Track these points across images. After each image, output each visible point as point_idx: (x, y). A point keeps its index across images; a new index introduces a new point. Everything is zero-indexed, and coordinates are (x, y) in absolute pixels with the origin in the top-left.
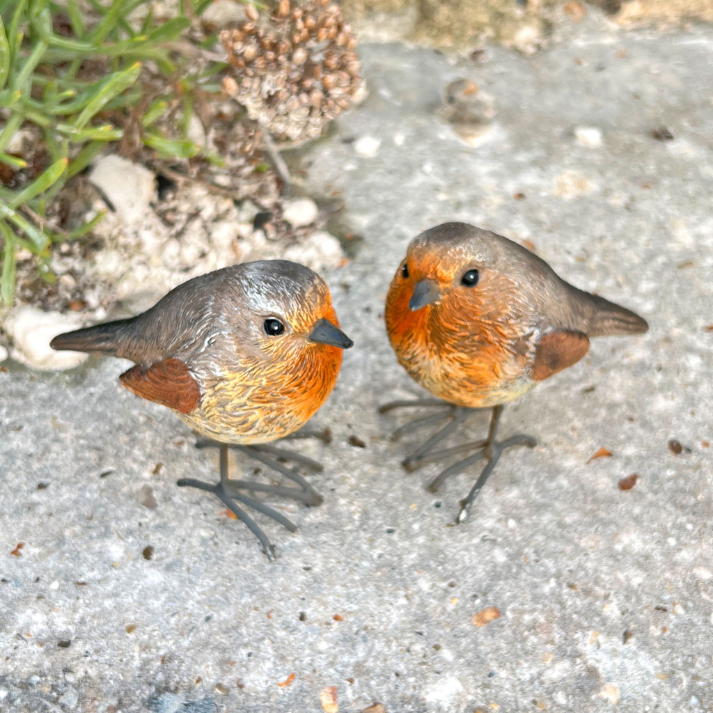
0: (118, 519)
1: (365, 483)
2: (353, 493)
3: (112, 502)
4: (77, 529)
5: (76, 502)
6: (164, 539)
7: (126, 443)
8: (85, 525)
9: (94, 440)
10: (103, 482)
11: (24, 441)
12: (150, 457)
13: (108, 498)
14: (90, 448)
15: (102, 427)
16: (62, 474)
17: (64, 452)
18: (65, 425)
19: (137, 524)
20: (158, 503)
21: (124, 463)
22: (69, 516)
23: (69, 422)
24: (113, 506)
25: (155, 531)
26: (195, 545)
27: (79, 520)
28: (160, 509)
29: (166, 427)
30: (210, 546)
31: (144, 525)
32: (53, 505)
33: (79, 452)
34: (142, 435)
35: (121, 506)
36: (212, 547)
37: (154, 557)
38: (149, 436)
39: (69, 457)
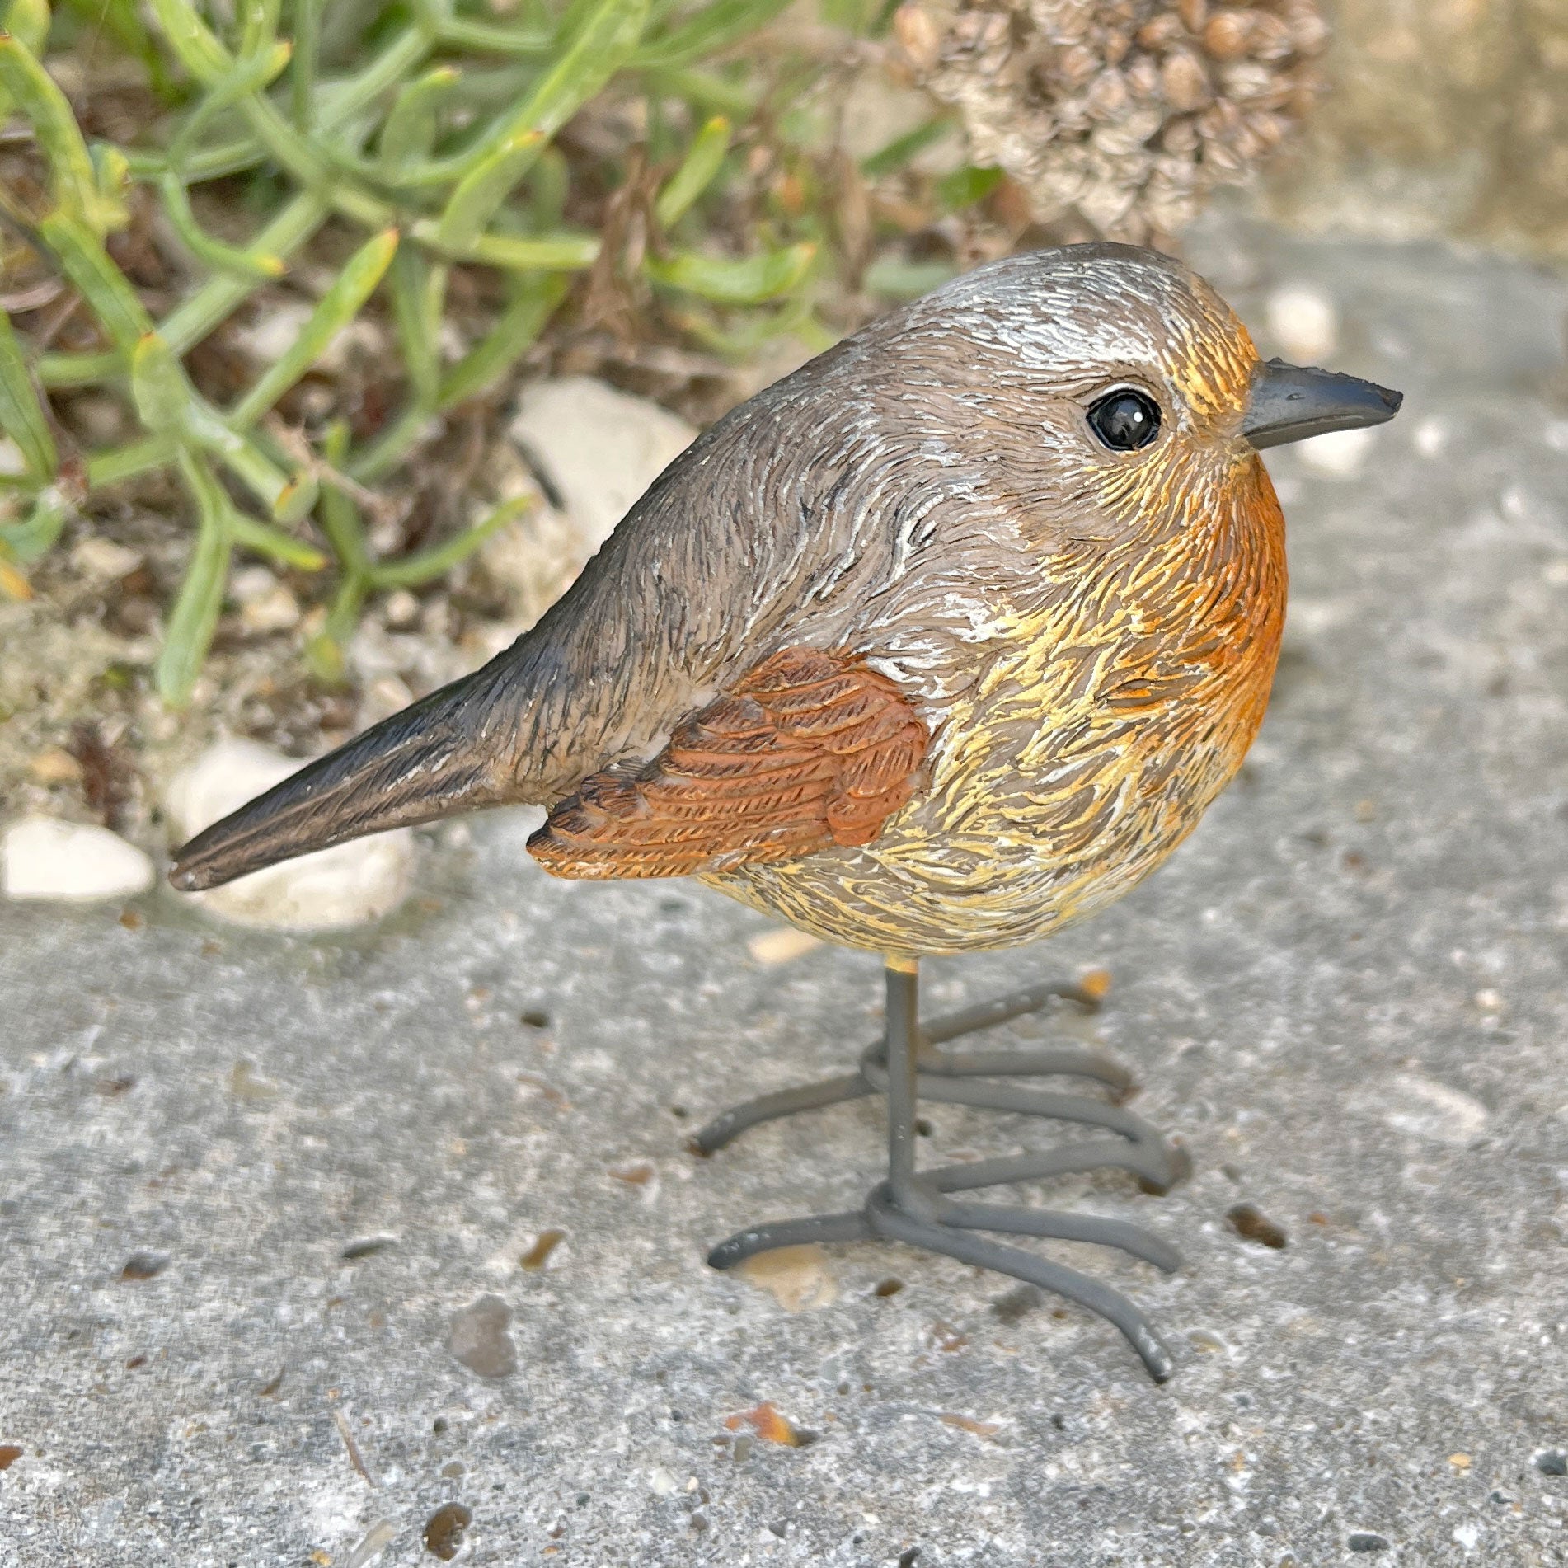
0: (365, 1401)
1: (1279, 1368)
2: (1230, 1397)
3: (361, 1343)
4: (217, 1419)
5: (237, 1331)
6: (510, 1489)
7: (455, 1161)
8: (245, 1409)
9: (352, 1144)
10: (347, 1272)
11: (123, 1126)
12: (524, 1209)
13: (350, 1330)
14: (329, 1164)
15: (387, 1108)
16: (215, 1239)
17: (244, 1171)
18: (269, 1091)
19: (428, 1424)
20: (520, 1363)
21: (432, 1222)
22: (199, 1375)
23: (286, 1084)
24: (359, 1356)
25: (485, 1457)
26: (622, 1520)
27: (231, 1391)
28: (522, 1383)
29: (601, 1126)
30: (675, 1531)
31: (453, 1430)
32: (155, 1332)
33: (292, 1175)
34: (514, 1141)
35: (387, 1360)
36: (683, 1534)
37: (465, 1548)
38: (539, 1145)
39: (256, 1188)
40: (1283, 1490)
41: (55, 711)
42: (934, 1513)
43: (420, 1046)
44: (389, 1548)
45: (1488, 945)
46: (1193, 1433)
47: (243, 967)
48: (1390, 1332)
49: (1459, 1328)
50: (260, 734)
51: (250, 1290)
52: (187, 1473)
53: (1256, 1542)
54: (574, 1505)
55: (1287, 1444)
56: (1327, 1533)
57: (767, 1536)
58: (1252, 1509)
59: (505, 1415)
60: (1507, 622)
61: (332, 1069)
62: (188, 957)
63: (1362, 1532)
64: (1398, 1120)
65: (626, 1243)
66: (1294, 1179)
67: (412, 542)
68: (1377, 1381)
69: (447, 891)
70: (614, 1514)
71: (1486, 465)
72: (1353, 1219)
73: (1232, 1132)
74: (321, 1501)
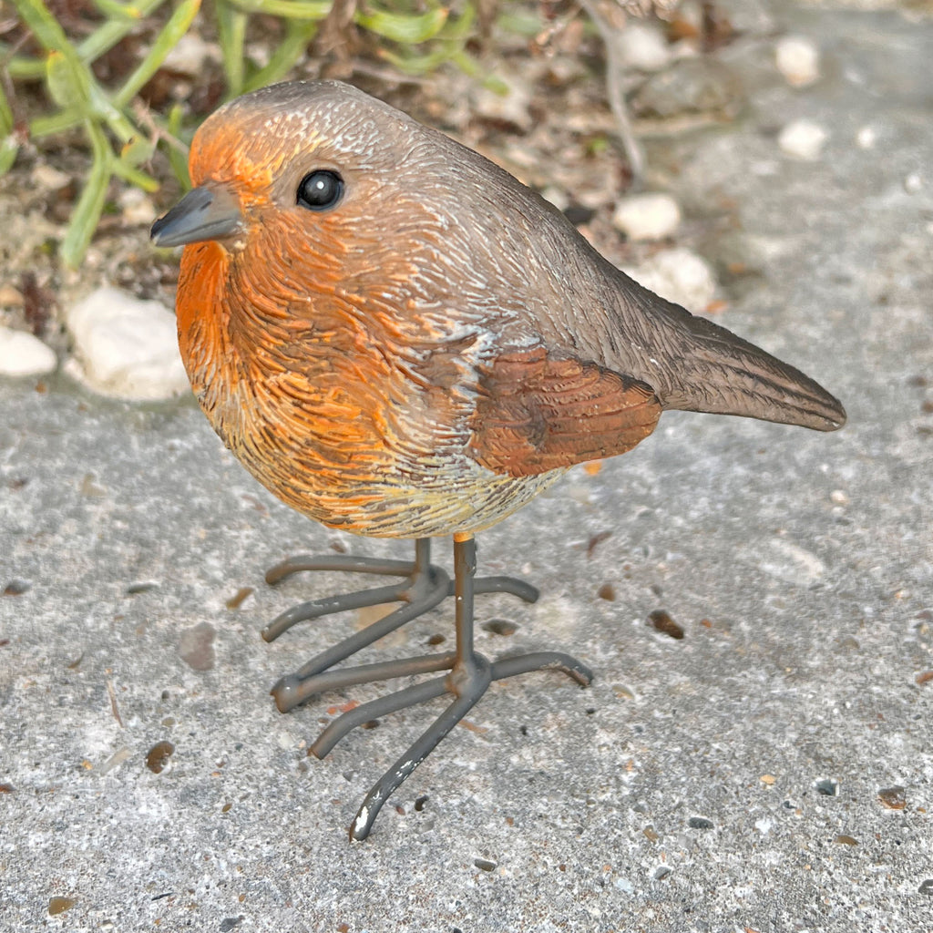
0: (126, 677)
1: (665, 712)
2: (630, 726)
3: (129, 643)
4: (43, 680)
5: (62, 630)
6: (199, 736)
7: (199, 542)
8: (59, 675)
9: (143, 528)
10: (128, 602)
11: (18, 506)
12: (233, 573)
13: (124, 635)
14: (128, 538)
15: (166, 508)
16: (58, 576)
17: (80, 537)
18: (101, 493)
19: (159, 694)
20: (217, 663)
21: (180, 576)
22: (37, 653)
23: (111, 490)
24: (126, 650)
25: (187, 716)
26: (259, 761)
27: (53, 664)
28: (216, 675)
29: (285, 528)
30: (288, 770)
31: (172, 699)
32: (17, 627)
33: (107, 542)
34: (234, 533)
35: (142, 654)
36: (293, 773)
37: (168, 768)
38: (248, 537)
39: (85, 548)
40: (654, 786)
42: (441, 776)
43: (190, 474)
44: (126, 763)
46: (604, 745)
48: (738, 696)
50: (125, 285)
51: (73, 607)
52: (22, 708)
53: (631, 815)
54: (234, 750)
55: (661, 758)
56: (676, 815)
57: (341, 779)
58: (633, 795)
59: (203, 693)
61: (139, 483)
62: (69, 412)
63: (698, 816)
64: (768, 567)
68: (725, 726)
70: (255, 757)
72: (728, 626)
73: (661, 565)
74: (92, 732)
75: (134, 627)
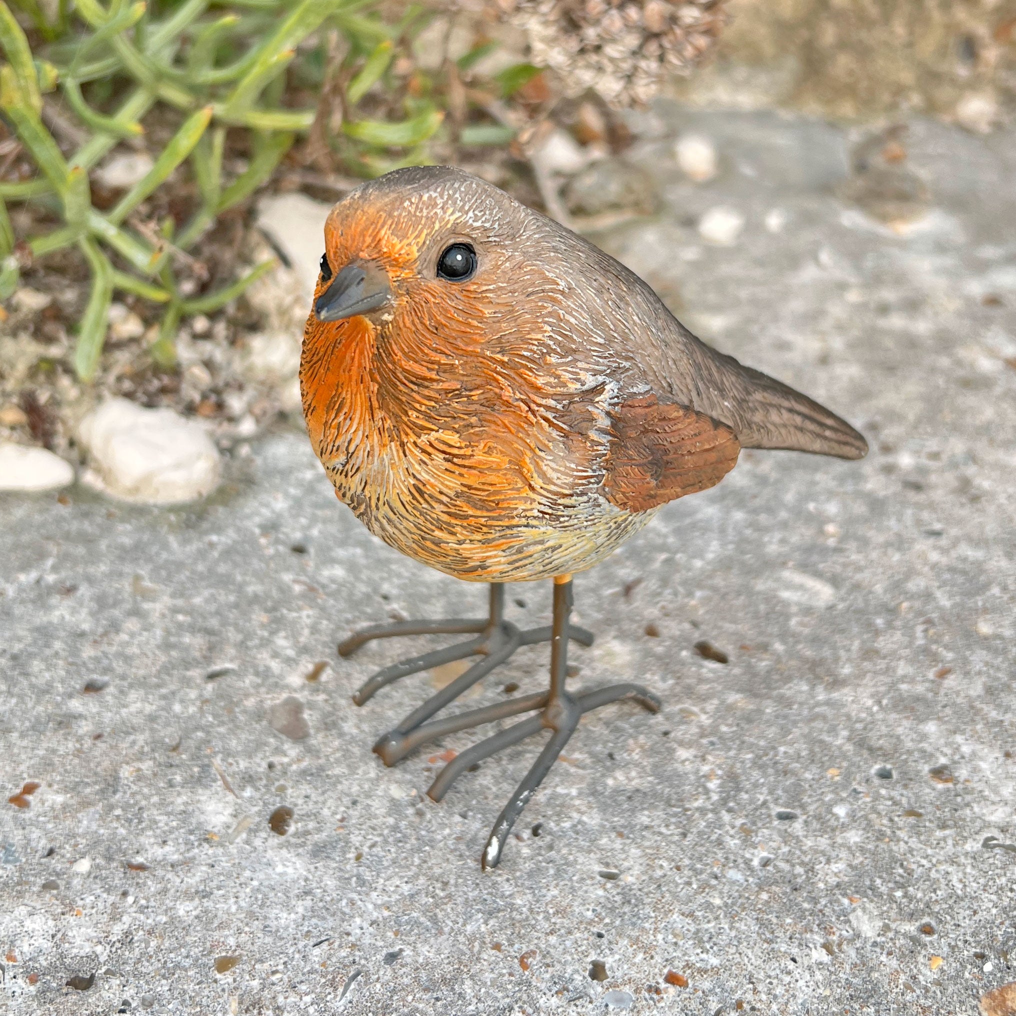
0: (228, 754)
1: (730, 726)
2: (704, 741)
3: (222, 723)
4: (147, 766)
5: (152, 718)
6: (314, 797)
7: (263, 626)
8: (162, 759)
9: (204, 618)
10: (210, 687)
11: (74, 611)
12: (304, 650)
13: (215, 716)
14: (193, 629)
16: (134, 670)
17: (145, 634)
18: (154, 591)
19: (264, 765)
20: (312, 731)
21: (255, 658)
22: (134, 743)
23: (163, 587)
24: (222, 730)
25: (298, 781)
26: (377, 812)
27: (153, 750)
28: (313, 742)
29: (342, 605)
30: (407, 817)
31: (279, 767)
32: (106, 720)
33: (173, 635)
34: (295, 614)
35: (239, 731)
36: (412, 819)
37: (292, 829)
38: (308, 616)
39: (152, 642)
40: (738, 789)
41: (10, 385)
42: (548, 804)
43: (236, 565)
44: (250, 830)
45: (828, 500)
46: (687, 760)
47: (130, 524)
48: (789, 706)
49: (828, 703)
50: (129, 396)
51: (157, 696)
52: (133, 794)
53: (726, 817)
54: (350, 805)
55: (738, 765)
56: (764, 811)
57: (457, 818)
58: (723, 799)
59: (307, 759)
60: (826, 324)
61: (187, 578)
62: (99, 520)
63: (782, 810)
64: (785, 595)
65: (364, 667)
66: (730, 627)
67: (203, 289)
68: (785, 732)
69: (241, 481)
70: (372, 809)
71: (807, 237)
72: (764, 647)
73: (693, 602)
74: (211, 806)
75: (224, 708)
